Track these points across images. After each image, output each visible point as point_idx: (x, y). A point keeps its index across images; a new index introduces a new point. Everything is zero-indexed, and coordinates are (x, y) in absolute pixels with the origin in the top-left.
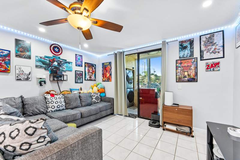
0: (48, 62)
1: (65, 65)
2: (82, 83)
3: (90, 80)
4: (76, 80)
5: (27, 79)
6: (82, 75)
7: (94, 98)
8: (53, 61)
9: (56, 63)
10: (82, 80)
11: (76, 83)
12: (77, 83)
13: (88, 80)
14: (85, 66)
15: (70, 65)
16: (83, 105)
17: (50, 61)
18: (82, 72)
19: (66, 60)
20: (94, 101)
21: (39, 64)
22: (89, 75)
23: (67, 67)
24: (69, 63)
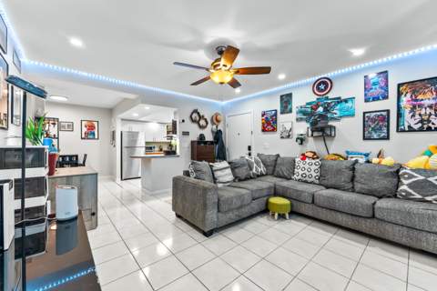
0: (309, 110)
1: (338, 107)
2: (387, 138)
3: (421, 130)
4: (366, 132)
5: (289, 136)
6: (386, 119)
7: (405, 182)
8: (317, 106)
9: (321, 109)
10: (385, 131)
11: (364, 139)
12: (370, 139)
13: (411, 130)
14: (399, 94)
15: (349, 104)
16: (357, 190)
17: (312, 108)
18: (388, 111)
19: (339, 98)
20: (405, 191)
21: (300, 116)
22: (417, 116)
23: (340, 110)
24: (346, 101)
